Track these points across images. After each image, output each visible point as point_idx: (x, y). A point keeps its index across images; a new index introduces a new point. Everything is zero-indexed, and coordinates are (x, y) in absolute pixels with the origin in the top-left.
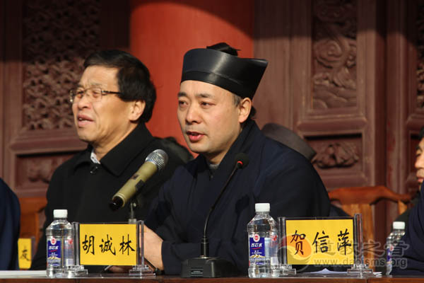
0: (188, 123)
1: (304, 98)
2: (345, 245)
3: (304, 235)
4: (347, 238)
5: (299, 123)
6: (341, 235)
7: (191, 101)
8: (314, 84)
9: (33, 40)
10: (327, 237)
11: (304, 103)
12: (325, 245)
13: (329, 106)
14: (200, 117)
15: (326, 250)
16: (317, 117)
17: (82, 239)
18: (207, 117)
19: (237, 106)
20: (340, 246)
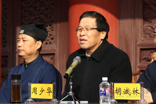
1: (140, 34)
5: (138, 43)
8: (144, 28)
9: (25, 11)
11: (140, 36)
13: (150, 37)
16: (145, 41)
17: (115, 89)
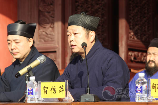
0: (12, 50)
2: (62, 91)
3: (48, 88)
4: (63, 88)
6: (61, 87)
7: (12, 42)
8: (39, 34)
10: (56, 88)
12: (55, 91)
13: (45, 41)
14: (16, 47)
15: (55, 93)
18: (18, 47)
19: (28, 41)
20: (60, 91)
